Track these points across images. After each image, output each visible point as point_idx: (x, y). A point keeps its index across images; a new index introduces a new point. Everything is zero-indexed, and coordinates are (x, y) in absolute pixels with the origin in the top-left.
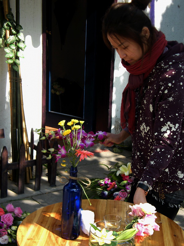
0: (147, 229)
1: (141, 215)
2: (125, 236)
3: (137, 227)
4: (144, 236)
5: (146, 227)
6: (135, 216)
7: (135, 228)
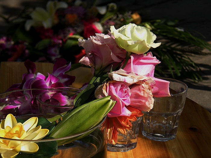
0: (137, 96)
1: (116, 59)
2: (77, 124)
3: (110, 94)
4: (131, 116)
5: (135, 90)
6: (98, 66)
7: (104, 96)
